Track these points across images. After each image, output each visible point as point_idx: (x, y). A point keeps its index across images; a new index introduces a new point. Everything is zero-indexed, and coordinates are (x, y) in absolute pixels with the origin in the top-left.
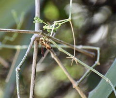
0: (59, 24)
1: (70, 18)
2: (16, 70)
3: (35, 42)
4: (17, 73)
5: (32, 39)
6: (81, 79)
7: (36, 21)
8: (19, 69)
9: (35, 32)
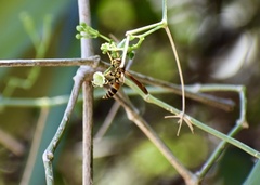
0: (139, 36)
1: (165, 20)
2: (45, 159)
3: (84, 85)
4: (46, 165)
5: (77, 78)
7: (82, 33)
8: (51, 154)
9: (83, 62)
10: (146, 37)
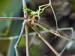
0: (42, 9)
1: (50, 3)
2: (15, 47)
3: (26, 26)
4: (16, 49)
5: (23, 24)
6: (62, 51)
7: (24, 10)
8: (17, 46)
9: (25, 19)
10: (44, 9)
